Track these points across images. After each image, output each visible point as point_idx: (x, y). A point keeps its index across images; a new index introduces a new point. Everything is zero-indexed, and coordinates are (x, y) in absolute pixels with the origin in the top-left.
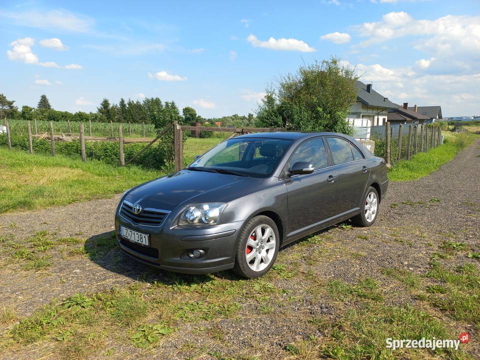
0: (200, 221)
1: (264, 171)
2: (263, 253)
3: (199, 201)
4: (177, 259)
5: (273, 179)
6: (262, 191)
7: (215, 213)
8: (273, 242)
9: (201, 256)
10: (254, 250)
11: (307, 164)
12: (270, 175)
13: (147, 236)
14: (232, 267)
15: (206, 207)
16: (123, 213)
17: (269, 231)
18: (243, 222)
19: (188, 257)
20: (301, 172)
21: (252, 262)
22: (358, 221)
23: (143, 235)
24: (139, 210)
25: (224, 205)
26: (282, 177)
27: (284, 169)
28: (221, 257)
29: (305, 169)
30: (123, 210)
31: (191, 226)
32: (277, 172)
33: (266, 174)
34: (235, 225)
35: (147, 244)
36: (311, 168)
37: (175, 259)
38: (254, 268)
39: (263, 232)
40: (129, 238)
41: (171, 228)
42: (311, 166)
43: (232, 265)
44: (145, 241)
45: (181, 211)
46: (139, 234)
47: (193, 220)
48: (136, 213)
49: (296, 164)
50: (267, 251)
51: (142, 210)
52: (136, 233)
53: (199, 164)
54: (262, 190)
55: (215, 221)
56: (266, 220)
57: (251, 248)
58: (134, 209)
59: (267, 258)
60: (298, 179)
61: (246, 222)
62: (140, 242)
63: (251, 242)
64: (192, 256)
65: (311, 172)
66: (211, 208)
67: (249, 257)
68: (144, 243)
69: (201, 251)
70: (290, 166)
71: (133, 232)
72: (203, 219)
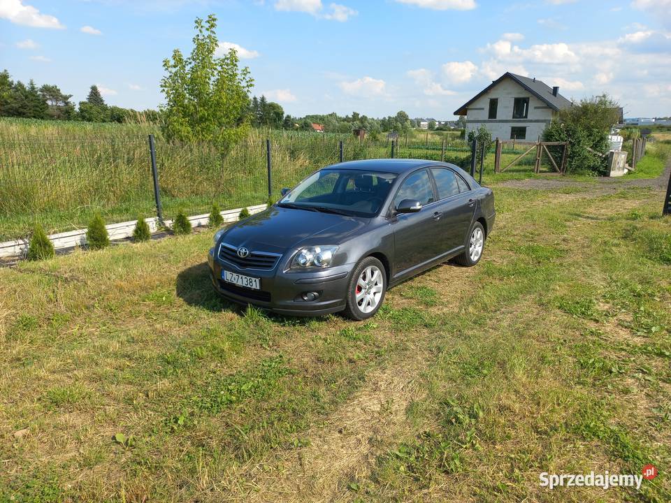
0: (313, 264)
1: (368, 209)
2: (371, 296)
3: (310, 244)
4: (290, 302)
5: (380, 219)
6: (368, 233)
7: (327, 255)
8: (381, 285)
9: (315, 298)
10: (363, 291)
11: (413, 202)
12: (377, 214)
13: (257, 280)
14: (343, 309)
15: (318, 249)
16: (223, 256)
17: (377, 273)
18: (354, 264)
19: (302, 300)
20: (409, 211)
21: (360, 303)
22: (461, 260)
23: (254, 279)
24: (245, 253)
25: (337, 247)
26: (388, 216)
27: (391, 208)
28: (335, 299)
29: (412, 208)
30: (223, 254)
31: (303, 269)
32: (384, 211)
33: (371, 212)
34: (347, 267)
35: (258, 288)
36: (418, 206)
37: (288, 302)
38: (362, 308)
39: (372, 274)
40: (235, 282)
41: (284, 272)
42: (418, 204)
43: (343, 307)
44: (255, 285)
45: (294, 254)
46: (248, 278)
47: (305, 264)
48: (242, 256)
49: (403, 202)
50: (375, 293)
51: (250, 254)
52: (244, 277)
53: (291, 199)
54: (368, 231)
55: (328, 264)
56: (375, 260)
57: (360, 289)
58: (240, 252)
59: (373, 301)
60: (405, 218)
61: (357, 264)
62: (249, 286)
63: (361, 282)
64: (305, 298)
65: (419, 210)
66: (323, 250)
67: (359, 296)
68: (254, 287)
69: (315, 293)
70: (397, 203)
71: (240, 276)
72: (316, 262)
